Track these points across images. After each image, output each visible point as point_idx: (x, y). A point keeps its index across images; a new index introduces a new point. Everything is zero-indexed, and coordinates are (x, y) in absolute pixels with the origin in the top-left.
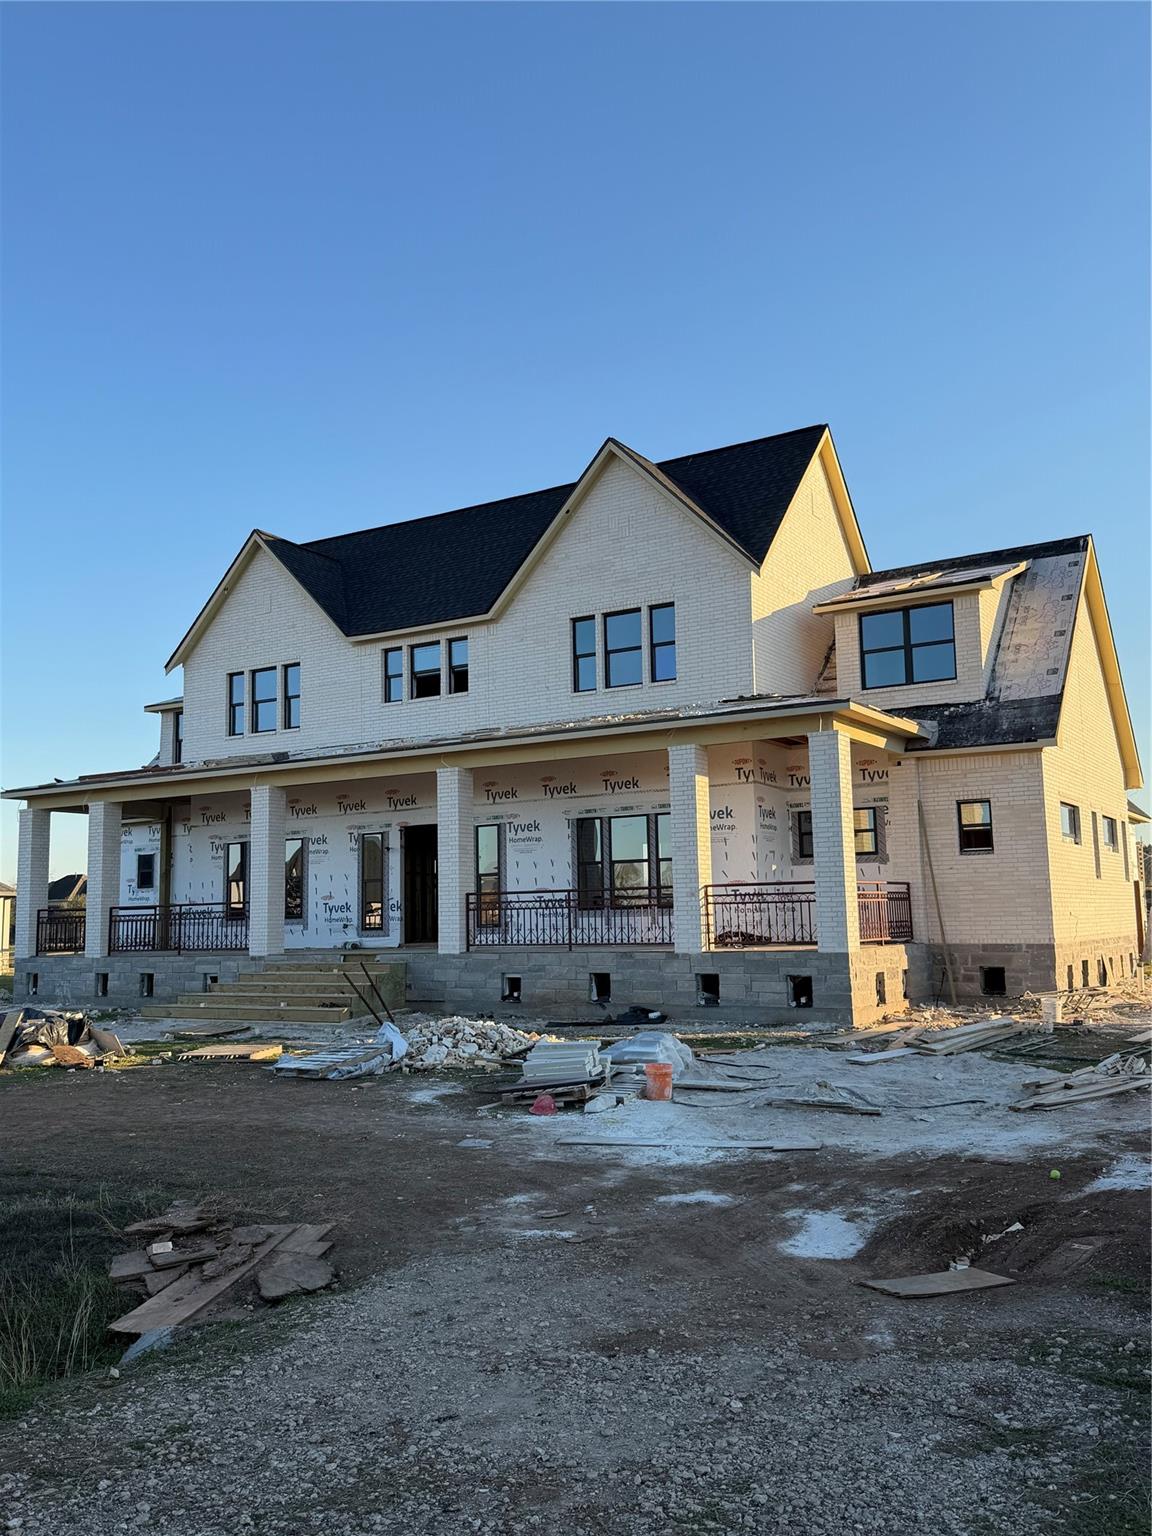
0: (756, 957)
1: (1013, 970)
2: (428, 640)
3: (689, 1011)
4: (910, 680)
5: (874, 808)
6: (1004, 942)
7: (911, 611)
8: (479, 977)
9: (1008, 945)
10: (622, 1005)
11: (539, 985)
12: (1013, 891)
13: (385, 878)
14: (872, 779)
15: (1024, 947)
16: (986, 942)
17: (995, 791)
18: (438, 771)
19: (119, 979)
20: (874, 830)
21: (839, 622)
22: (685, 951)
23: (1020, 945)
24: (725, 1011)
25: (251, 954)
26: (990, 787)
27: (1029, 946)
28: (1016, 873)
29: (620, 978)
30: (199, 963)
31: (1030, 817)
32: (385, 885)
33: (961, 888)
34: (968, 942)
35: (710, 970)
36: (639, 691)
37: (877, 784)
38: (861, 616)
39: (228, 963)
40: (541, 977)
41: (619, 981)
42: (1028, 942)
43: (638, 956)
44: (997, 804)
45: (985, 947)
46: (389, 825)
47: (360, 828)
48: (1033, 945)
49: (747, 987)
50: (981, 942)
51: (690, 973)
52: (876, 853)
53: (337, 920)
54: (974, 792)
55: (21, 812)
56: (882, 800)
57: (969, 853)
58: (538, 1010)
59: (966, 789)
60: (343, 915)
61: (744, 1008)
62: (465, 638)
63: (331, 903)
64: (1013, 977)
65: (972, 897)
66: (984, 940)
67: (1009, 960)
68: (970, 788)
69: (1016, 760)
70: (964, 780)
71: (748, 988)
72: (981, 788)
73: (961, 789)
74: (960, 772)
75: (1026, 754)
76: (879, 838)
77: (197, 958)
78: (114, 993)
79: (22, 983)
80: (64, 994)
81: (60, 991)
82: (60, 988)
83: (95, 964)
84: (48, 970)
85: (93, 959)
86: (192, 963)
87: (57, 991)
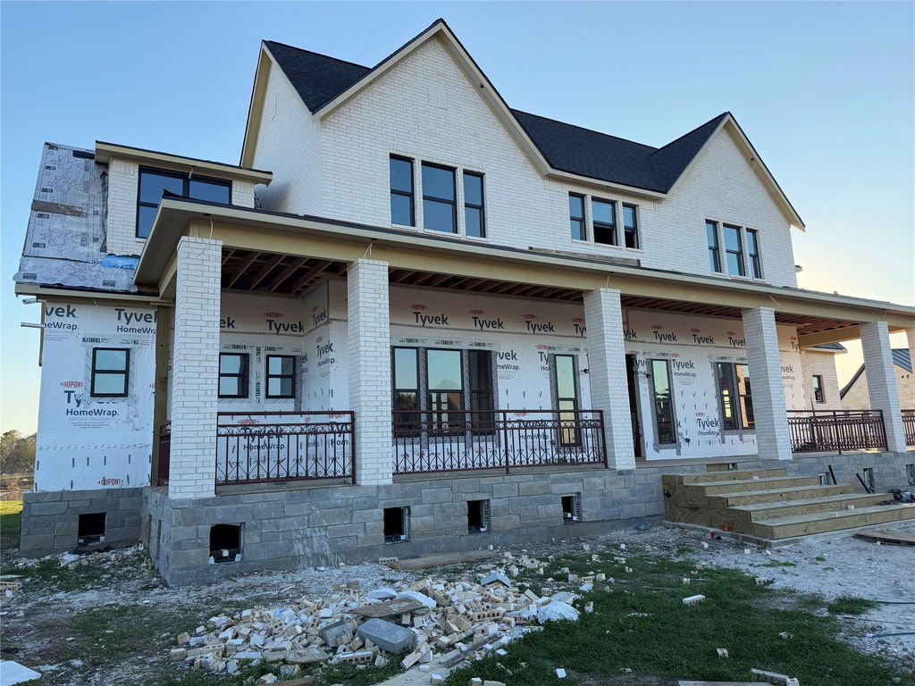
19: (431, 513)
30: (555, 481)
77: (552, 476)
78: (423, 534)
79: (199, 545)
80: (316, 551)
81: (304, 547)
82: (305, 541)
83: (383, 494)
84: (273, 515)
85: (378, 487)
86: (546, 482)
87: (298, 547)
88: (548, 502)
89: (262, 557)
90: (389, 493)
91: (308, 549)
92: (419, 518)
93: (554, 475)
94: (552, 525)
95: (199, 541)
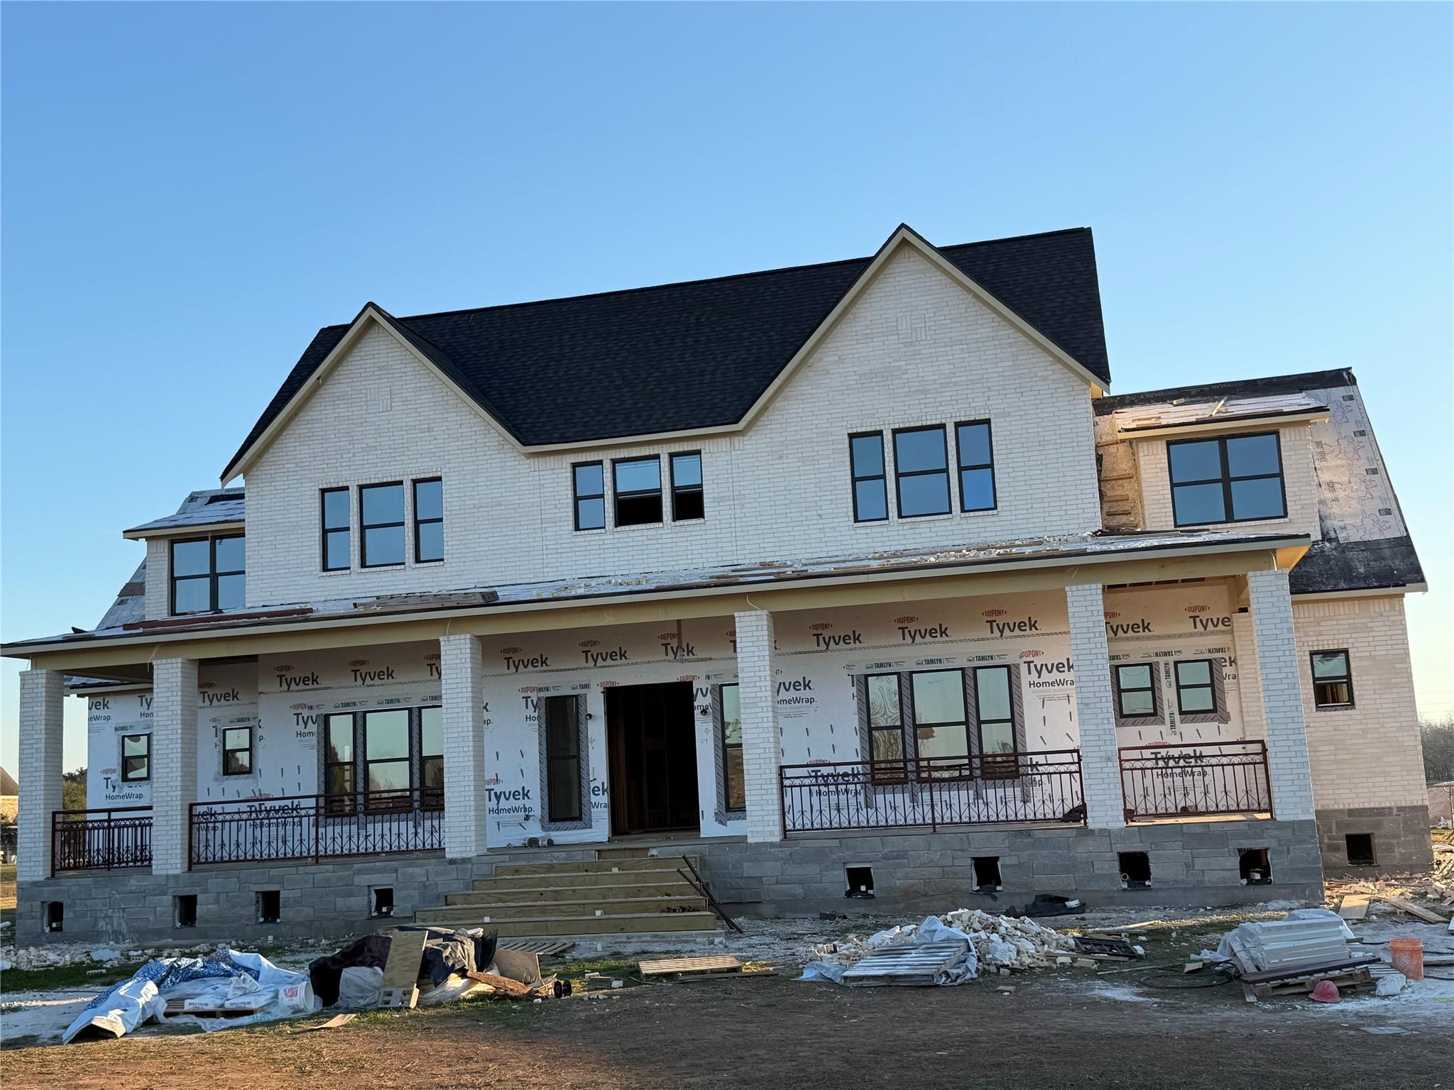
0: (1198, 830)
1: (1386, 836)
2: (643, 454)
3: (1112, 897)
4: (1230, 518)
5: (1210, 661)
6: (1372, 805)
7: (1228, 441)
8: (812, 870)
9: (1377, 809)
10: (1020, 894)
11: (899, 875)
12: (1379, 750)
13: (583, 754)
14: (1205, 627)
15: (1395, 810)
16: (1352, 807)
17: (1354, 640)
18: (736, 614)
20: (1212, 685)
21: (1143, 450)
22: (1103, 826)
23: (1390, 808)
24: (1160, 894)
25: (448, 856)
26: (1349, 636)
27: (1400, 809)
28: (1381, 730)
29: (1014, 861)
31: (1394, 668)
32: (583, 764)
33: (1320, 748)
34: (1331, 808)
35: (1135, 847)
36: (948, 523)
37: (1212, 633)
38: (1169, 444)
39: (411, 870)
40: (901, 866)
41: (1013, 866)
42: (1399, 805)
43: (1038, 834)
44: (1357, 655)
45: (1351, 812)
46: (586, 686)
47: (540, 690)
48: (1404, 807)
49: (1187, 865)
50: (1347, 807)
51: (1112, 851)
52: (1214, 710)
53: (509, 811)
54: (1330, 642)
55: (23, 675)
56: (1218, 650)
57: (1325, 709)
58: (901, 906)
59: (1320, 638)
60: (519, 803)
61: (1185, 890)
62: (698, 452)
63: (498, 788)
64: (1384, 844)
65: (1333, 758)
66: (1349, 804)
67: (1378, 825)
68: (1326, 638)
69: (1377, 607)
70: (1317, 628)
71: (1189, 866)
72: (1337, 637)
73: (1315, 638)
74: (1312, 620)
75: (1386, 600)
76: (1217, 695)
77: (356, 866)
78: (208, 921)
79: (33, 918)
80: (115, 928)
81: (107, 924)
82: (107, 920)
83: (171, 883)
84: (83, 896)
85: (168, 876)
86: (347, 873)
87: (102, 924)
88: (351, 894)
89: (76, 929)
90: (177, 882)
91: (109, 927)
92: (205, 906)
93: (359, 865)
94: (353, 919)
95: (33, 914)
